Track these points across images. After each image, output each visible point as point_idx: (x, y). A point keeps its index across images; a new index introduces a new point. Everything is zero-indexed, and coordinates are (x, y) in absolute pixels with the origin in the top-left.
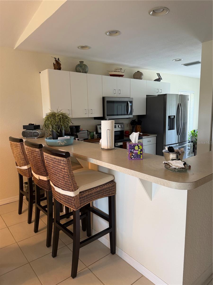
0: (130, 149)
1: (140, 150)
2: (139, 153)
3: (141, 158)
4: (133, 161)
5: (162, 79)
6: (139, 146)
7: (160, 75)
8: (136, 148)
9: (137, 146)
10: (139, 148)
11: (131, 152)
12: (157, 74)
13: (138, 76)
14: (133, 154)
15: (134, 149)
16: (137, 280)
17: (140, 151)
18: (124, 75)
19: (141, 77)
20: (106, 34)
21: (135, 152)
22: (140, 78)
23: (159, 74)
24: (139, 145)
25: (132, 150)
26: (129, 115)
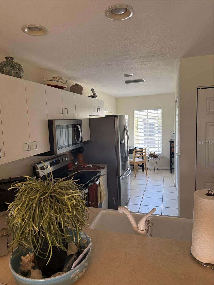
7: (94, 91)
12: (91, 89)
13: (77, 89)
18: (65, 87)
19: (82, 91)
23: (94, 90)
26: (79, 143)
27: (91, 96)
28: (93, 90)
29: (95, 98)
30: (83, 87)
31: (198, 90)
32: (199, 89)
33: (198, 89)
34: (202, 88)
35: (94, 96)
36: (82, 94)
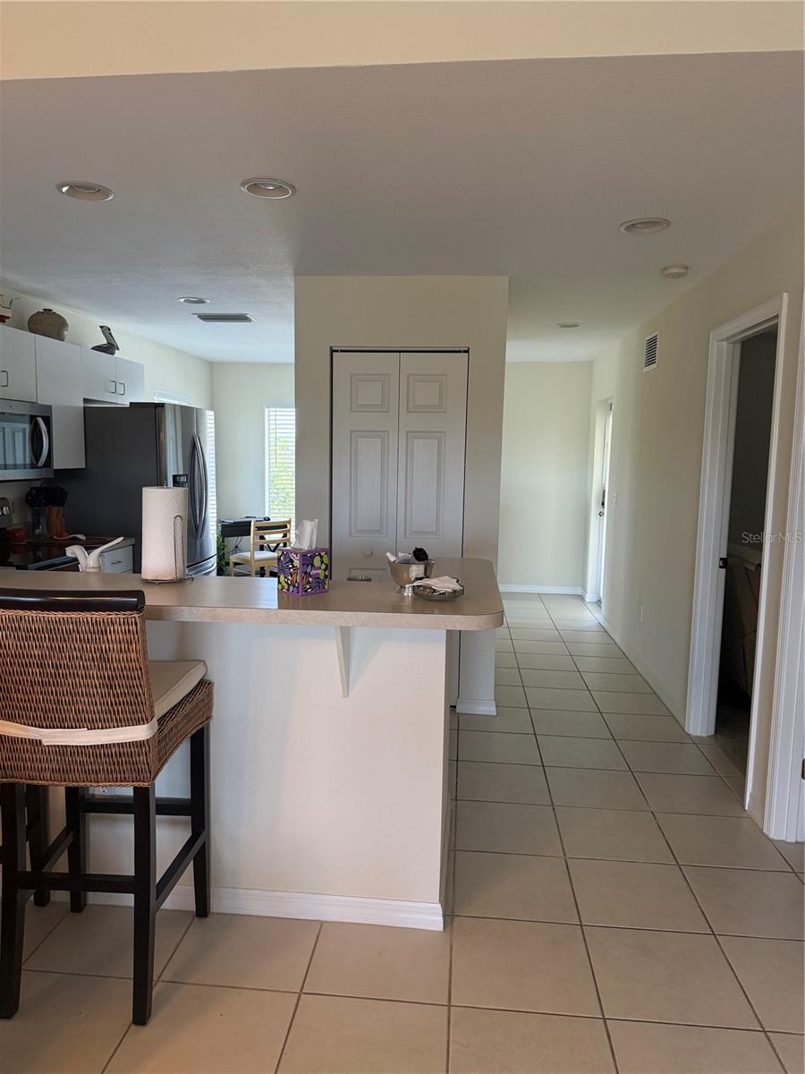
0: (304, 565)
1: (323, 567)
2: (322, 577)
3: (326, 587)
4: (309, 598)
5: (118, 349)
6: (321, 557)
7: (110, 334)
8: (317, 561)
9: (319, 557)
10: (322, 562)
11: (306, 573)
12: (101, 327)
13: (49, 325)
14: (311, 579)
15: (313, 565)
16: (318, 937)
17: (325, 570)
18: (8, 318)
19: (63, 331)
20: (60, 187)
21: (314, 572)
22: (60, 337)
23: (109, 329)
24: (323, 554)
25: (309, 570)
26: (40, 467)
27: (98, 348)
28: (106, 331)
29: (113, 354)
30: (67, 320)
31: (334, 353)
32: (337, 351)
33: (332, 351)
34: (342, 351)
35: (109, 348)
36: (63, 340)
